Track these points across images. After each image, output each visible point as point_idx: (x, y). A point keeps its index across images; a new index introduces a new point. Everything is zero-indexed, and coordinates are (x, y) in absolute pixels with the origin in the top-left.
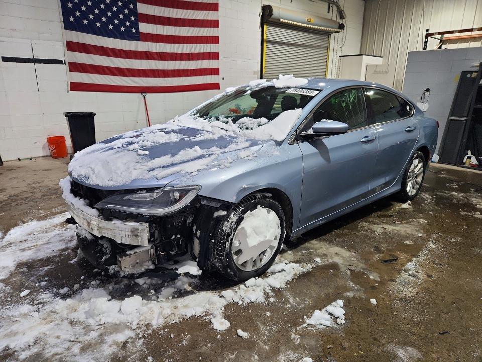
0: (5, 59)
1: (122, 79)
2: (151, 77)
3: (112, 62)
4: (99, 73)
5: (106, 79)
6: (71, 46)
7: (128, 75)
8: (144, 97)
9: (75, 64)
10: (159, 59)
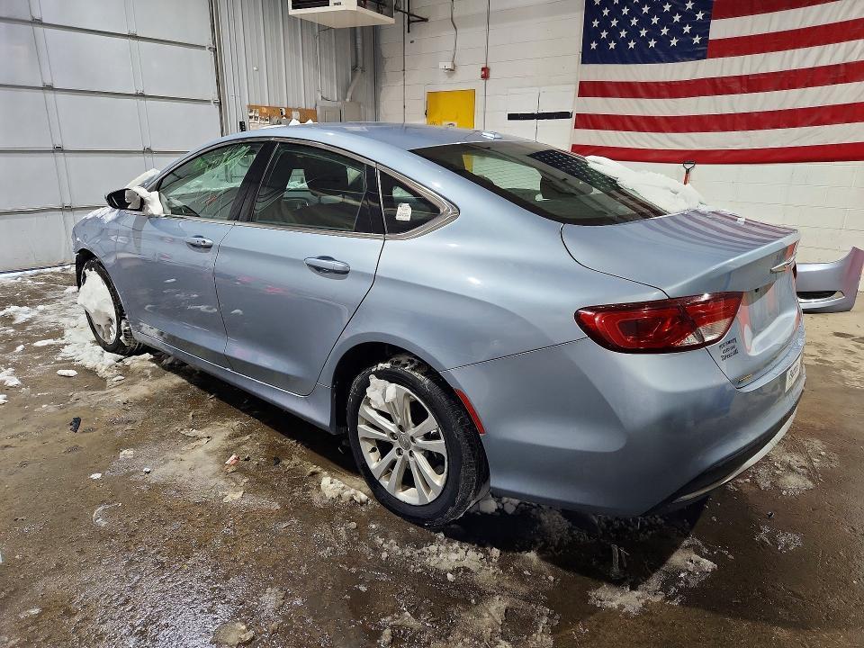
0: (512, 117)
1: (651, 137)
2: (715, 131)
3: (641, 106)
4: (615, 128)
5: (624, 137)
6: (586, 89)
7: (663, 128)
8: (688, 171)
9: (584, 116)
10: (745, 89)
